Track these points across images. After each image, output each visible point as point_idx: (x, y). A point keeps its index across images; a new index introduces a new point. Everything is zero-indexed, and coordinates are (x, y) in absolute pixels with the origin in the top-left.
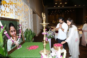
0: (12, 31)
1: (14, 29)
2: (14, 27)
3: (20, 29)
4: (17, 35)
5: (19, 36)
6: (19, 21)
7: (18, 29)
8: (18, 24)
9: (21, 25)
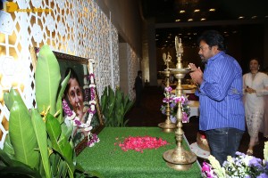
0: (73, 94)
1: (77, 87)
2: (77, 80)
3: (90, 86)
4: (84, 103)
5: (89, 106)
6: (88, 63)
7: (84, 87)
8: (85, 73)
9: (93, 75)
